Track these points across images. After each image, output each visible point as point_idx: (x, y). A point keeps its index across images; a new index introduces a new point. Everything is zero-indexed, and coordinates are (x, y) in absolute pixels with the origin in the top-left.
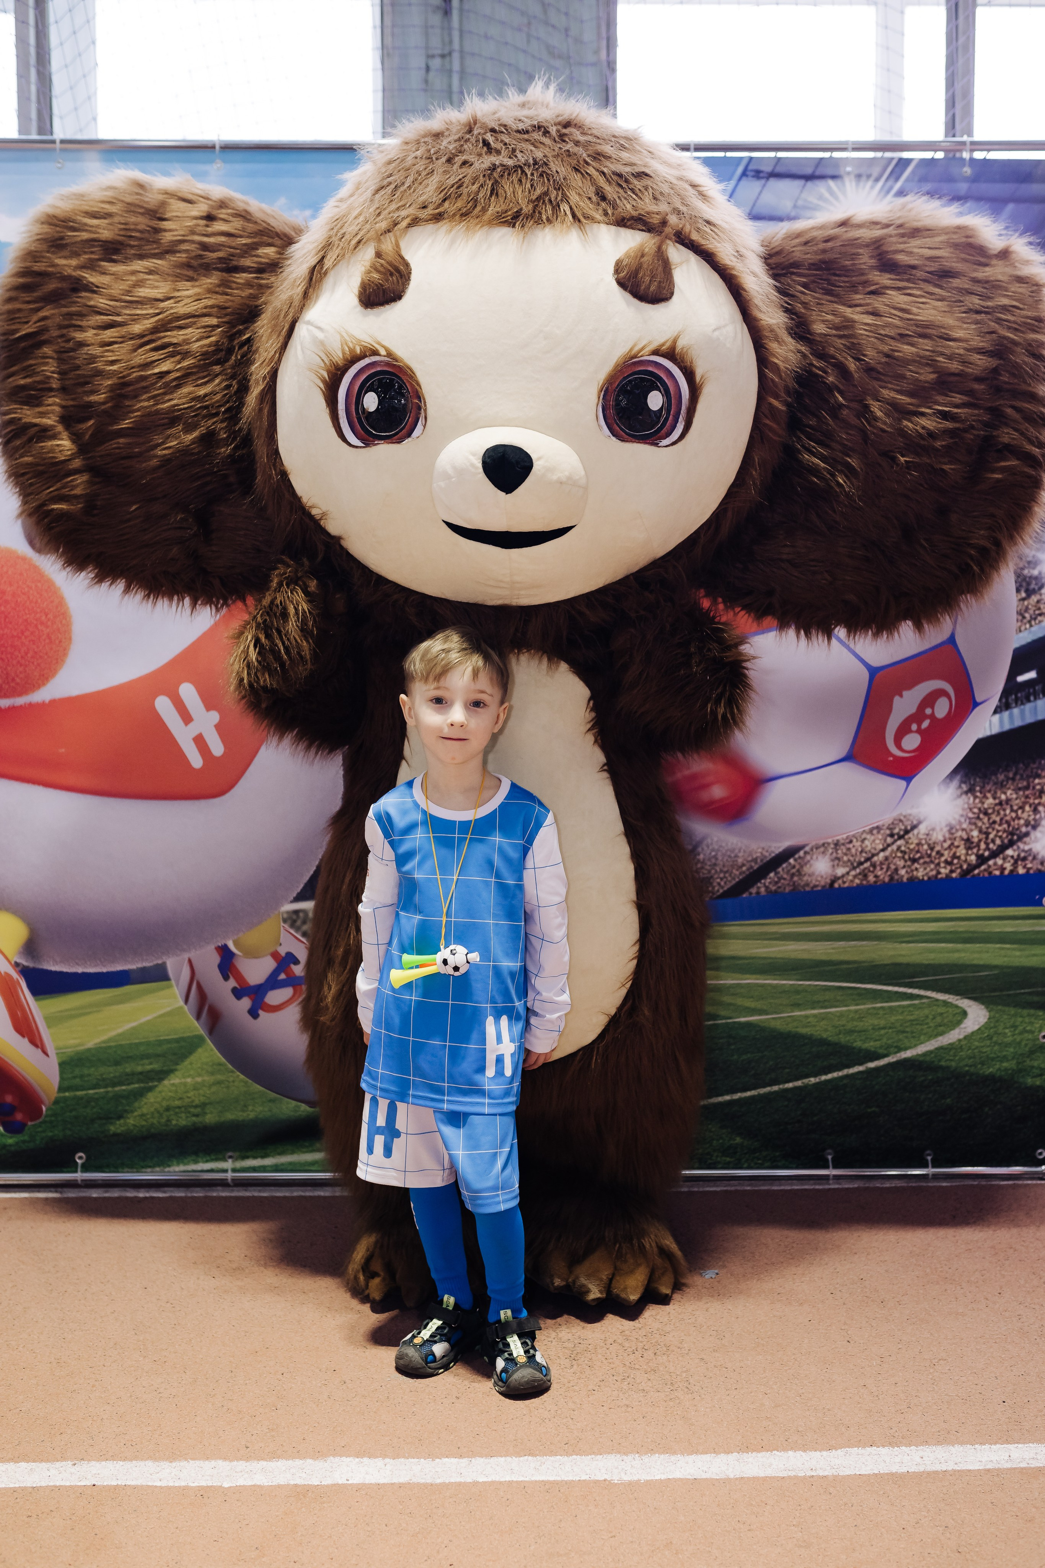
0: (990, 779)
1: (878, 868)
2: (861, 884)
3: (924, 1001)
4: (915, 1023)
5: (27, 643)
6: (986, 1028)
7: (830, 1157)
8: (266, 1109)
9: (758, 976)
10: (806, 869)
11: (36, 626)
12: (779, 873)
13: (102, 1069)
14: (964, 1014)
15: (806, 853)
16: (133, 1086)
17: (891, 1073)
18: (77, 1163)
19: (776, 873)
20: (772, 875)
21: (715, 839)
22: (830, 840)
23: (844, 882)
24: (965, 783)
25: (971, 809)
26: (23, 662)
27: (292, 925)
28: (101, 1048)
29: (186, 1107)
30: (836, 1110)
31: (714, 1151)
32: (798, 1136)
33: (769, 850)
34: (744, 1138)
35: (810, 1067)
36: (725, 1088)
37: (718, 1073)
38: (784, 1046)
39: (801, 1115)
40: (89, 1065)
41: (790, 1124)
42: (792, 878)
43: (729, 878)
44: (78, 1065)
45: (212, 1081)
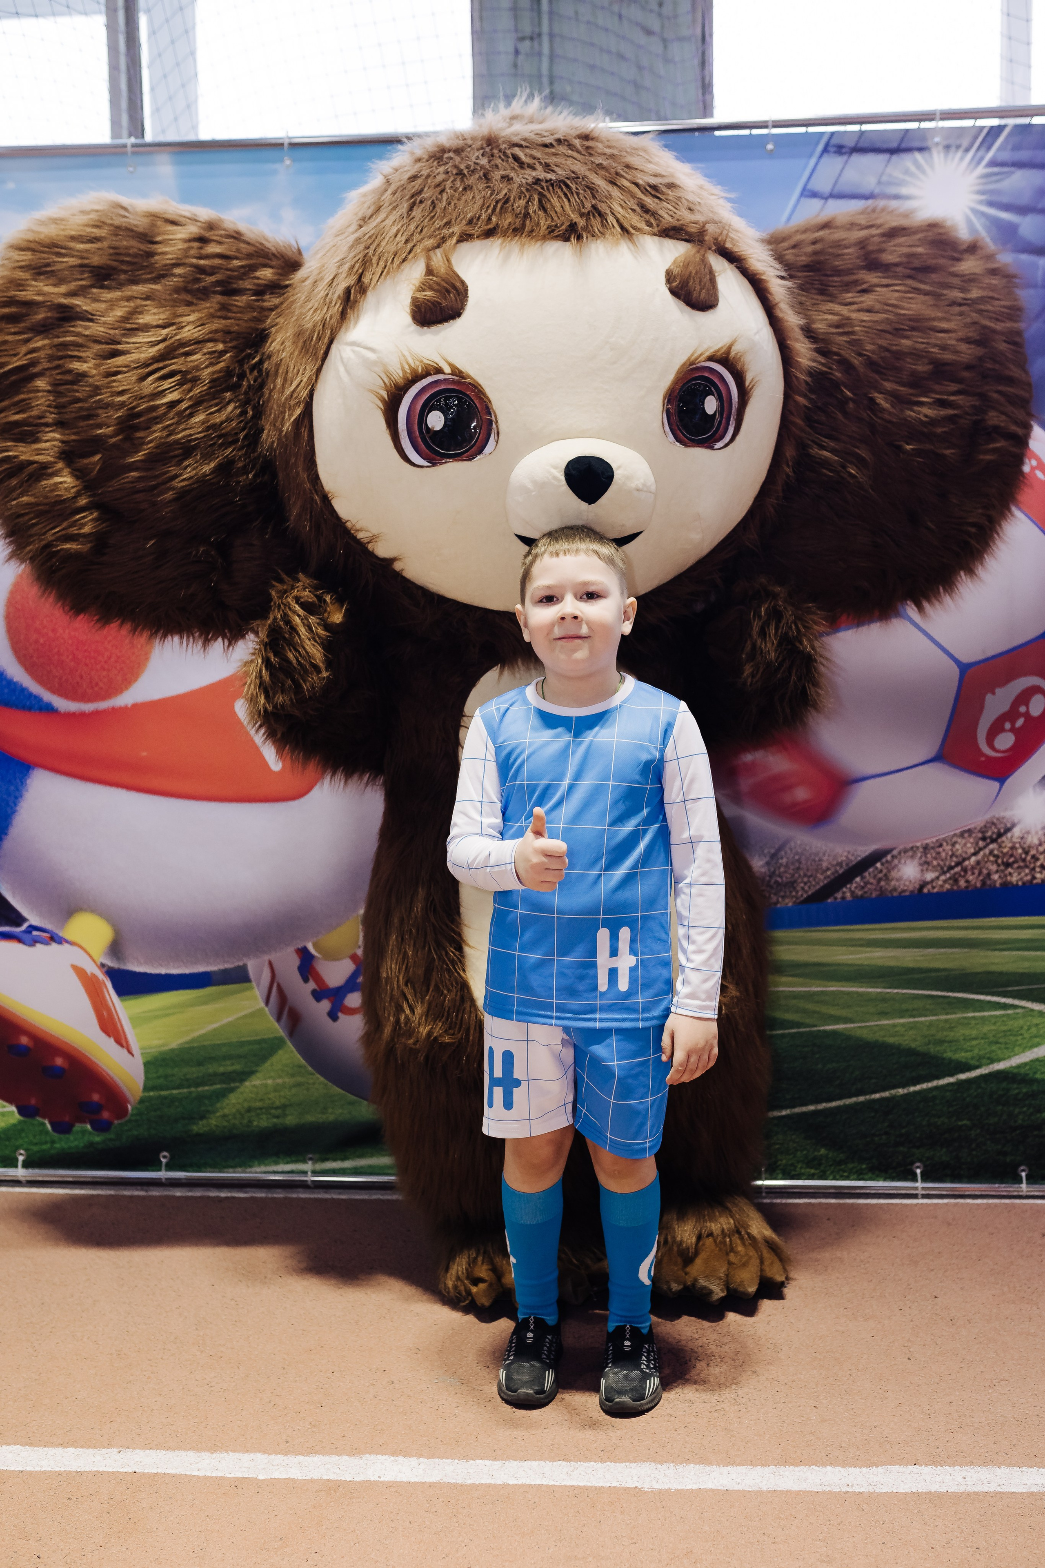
1: (970, 873)
2: (952, 889)
3: (1018, 1011)
4: (1009, 1033)
5: (110, 648)
7: (918, 1171)
8: (346, 1112)
9: (844, 984)
10: (894, 874)
12: (865, 877)
13: (186, 1070)
16: (215, 1087)
17: (983, 1085)
18: (161, 1162)
19: (863, 878)
20: (858, 879)
21: (799, 842)
22: (918, 844)
23: (933, 888)
26: (106, 666)
28: (184, 1048)
29: (267, 1108)
30: (924, 1123)
31: (798, 1162)
32: (885, 1149)
33: (855, 854)
34: (829, 1150)
35: (898, 1077)
36: (809, 1098)
37: (802, 1082)
38: (870, 1056)
39: (888, 1126)
40: (173, 1065)
41: (877, 1135)
42: (879, 883)
43: (814, 883)
44: (162, 1066)
45: (293, 1083)
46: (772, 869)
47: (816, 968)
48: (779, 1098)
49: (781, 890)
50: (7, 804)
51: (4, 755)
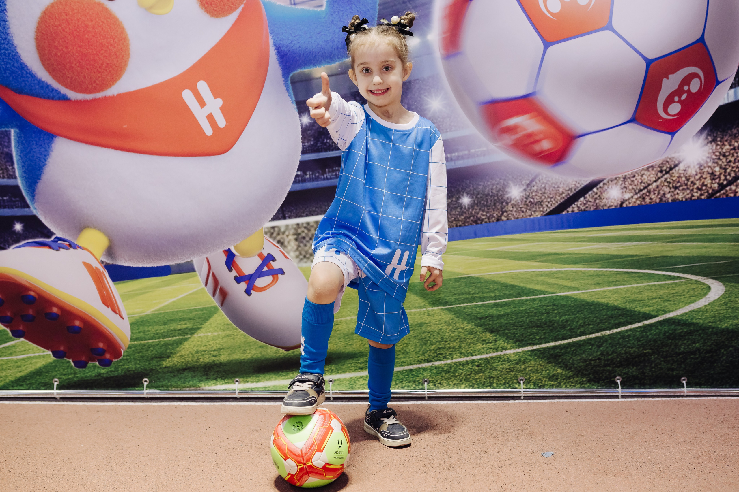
0: (727, 132)
1: (652, 193)
2: (641, 204)
3: (682, 280)
4: (676, 295)
5: (102, 58)
6: (723, 298)
7: (619, 382)
8: (258, 352)
9: (573, 266)
10: (604, 195)
11: (108, 47)
12: (587, 198)
13: (156, 327)
14: (709, 288)
15: (604, 184)
16: (175, 338)
17: (659, 327)
18: (143, 384)
19: (585, 198)
20: (582, 199)
21: (544, 176)
22: (620, 176)
23: (630, 203)
24: (710, 135)
25: (714, 153)
26: (100, 70)
27: (271, 236)
28: (155, 314)
29: (208, 351)
30: (623, 352)
31: (543, 378)
32: (598, 368)
33: (580, 183)
34: (563, 370)
35: (606, 324)
36: (551, 338)
37: (546, 328)
38: (589, 311)
39: (600, 354)
40: (148, 325)
41: (593, 360)
42: (595, 201)
43: (554, 202)
44: (141, 325)
45: (224, 335)
46: (528, 194)
47: (555, 256)
48: (532, 339)
49: (533, 207)
50: (40, 160)
51: (37, 128)
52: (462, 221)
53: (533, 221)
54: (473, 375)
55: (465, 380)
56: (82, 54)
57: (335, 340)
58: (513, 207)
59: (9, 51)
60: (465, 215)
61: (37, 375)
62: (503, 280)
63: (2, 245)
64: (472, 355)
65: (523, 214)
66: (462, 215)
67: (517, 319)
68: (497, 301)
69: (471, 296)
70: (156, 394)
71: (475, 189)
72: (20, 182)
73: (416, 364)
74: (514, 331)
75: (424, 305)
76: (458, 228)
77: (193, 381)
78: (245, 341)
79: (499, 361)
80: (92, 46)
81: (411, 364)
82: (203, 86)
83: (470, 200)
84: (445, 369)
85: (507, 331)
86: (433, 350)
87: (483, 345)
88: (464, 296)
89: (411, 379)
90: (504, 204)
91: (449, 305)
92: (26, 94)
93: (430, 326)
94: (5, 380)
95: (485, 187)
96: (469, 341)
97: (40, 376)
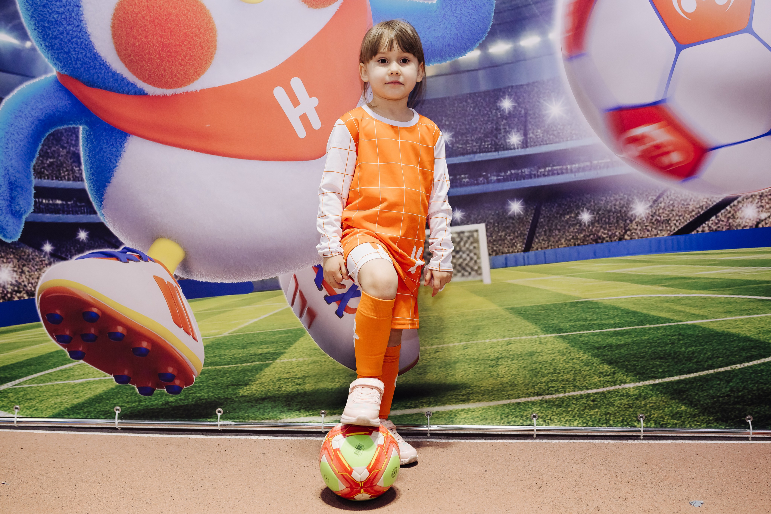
7: (749, 421)
9: (702, 292)
10: (738, 214)
11: (192, 37)
12: (719, 217)
13: (234, 351)
15: (739, 202)
16: (255, 363)
18: (217, 415)
19: (716, 217)
20: (713, 218)
21: (673, 192)
22: (756, 193)
23: (766, 224)
26: (183, 63)
28: (233, 336)
29: (292, 379)
30: (755, 388)
31: (666, 416)
32: (727, 406)
33: (712, 200)
34: (688, 407)
35: (737, 356)
36: (675, 371)
37: (670, 360)
38: (718, 342)
39: (730, 391)
40: (225, 348)
41: (722, 397)
42: (728, 220)
43: (683, 221)
44: (217, 348)
45: (310, 361)
46: (654, 211)
47: (683, 280)
48: (654, 371)
49: (660, 225)
50: (110, 161)
51: (109, 126)
52: (580, 240)
53: (659, 241)
54: (587, 411)
55: (578, 416)
56: (163, 46)
57: (435, 369)
58: (637, 225)
59: (82, 40)
60: (584, 233)
61: (96, 402)
62: (624, 306)
63: (63, 256)
64: (588, 389)
65: (648, 233)
66: (581, 233)
67: (638, 349)
68: (617, 329)
69: (588, 322)
70: (230, 425)
71: (596, 204)
72: (86, 185)
73: (525, 397)
74: (635, 362)
75: (536, 332)
76: (577, 247)
77: (273, 412)
78: (333, 369)
79: (617, 396)
80: (175, 35)
81: (519, 397)
82: (297, 84)
83: (590, 216)
84: (557, 403)
85: (627, 363)
86: (545, 382)
87: (600, 377)
88: (580, 323)
89: (518, 414)
90: (628, 221)
91: (564, 332)
92: (99, 87)
93: (542, 356)
94: (60, 407)
95: (607, 202)
96: (585, 373)
97: (99, 403)
